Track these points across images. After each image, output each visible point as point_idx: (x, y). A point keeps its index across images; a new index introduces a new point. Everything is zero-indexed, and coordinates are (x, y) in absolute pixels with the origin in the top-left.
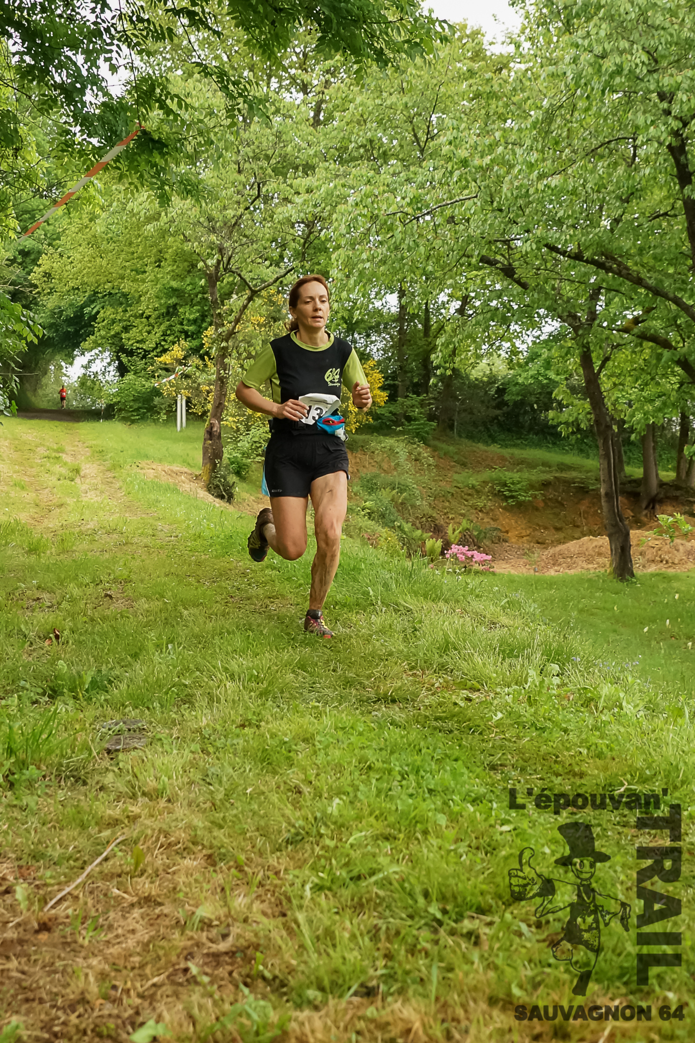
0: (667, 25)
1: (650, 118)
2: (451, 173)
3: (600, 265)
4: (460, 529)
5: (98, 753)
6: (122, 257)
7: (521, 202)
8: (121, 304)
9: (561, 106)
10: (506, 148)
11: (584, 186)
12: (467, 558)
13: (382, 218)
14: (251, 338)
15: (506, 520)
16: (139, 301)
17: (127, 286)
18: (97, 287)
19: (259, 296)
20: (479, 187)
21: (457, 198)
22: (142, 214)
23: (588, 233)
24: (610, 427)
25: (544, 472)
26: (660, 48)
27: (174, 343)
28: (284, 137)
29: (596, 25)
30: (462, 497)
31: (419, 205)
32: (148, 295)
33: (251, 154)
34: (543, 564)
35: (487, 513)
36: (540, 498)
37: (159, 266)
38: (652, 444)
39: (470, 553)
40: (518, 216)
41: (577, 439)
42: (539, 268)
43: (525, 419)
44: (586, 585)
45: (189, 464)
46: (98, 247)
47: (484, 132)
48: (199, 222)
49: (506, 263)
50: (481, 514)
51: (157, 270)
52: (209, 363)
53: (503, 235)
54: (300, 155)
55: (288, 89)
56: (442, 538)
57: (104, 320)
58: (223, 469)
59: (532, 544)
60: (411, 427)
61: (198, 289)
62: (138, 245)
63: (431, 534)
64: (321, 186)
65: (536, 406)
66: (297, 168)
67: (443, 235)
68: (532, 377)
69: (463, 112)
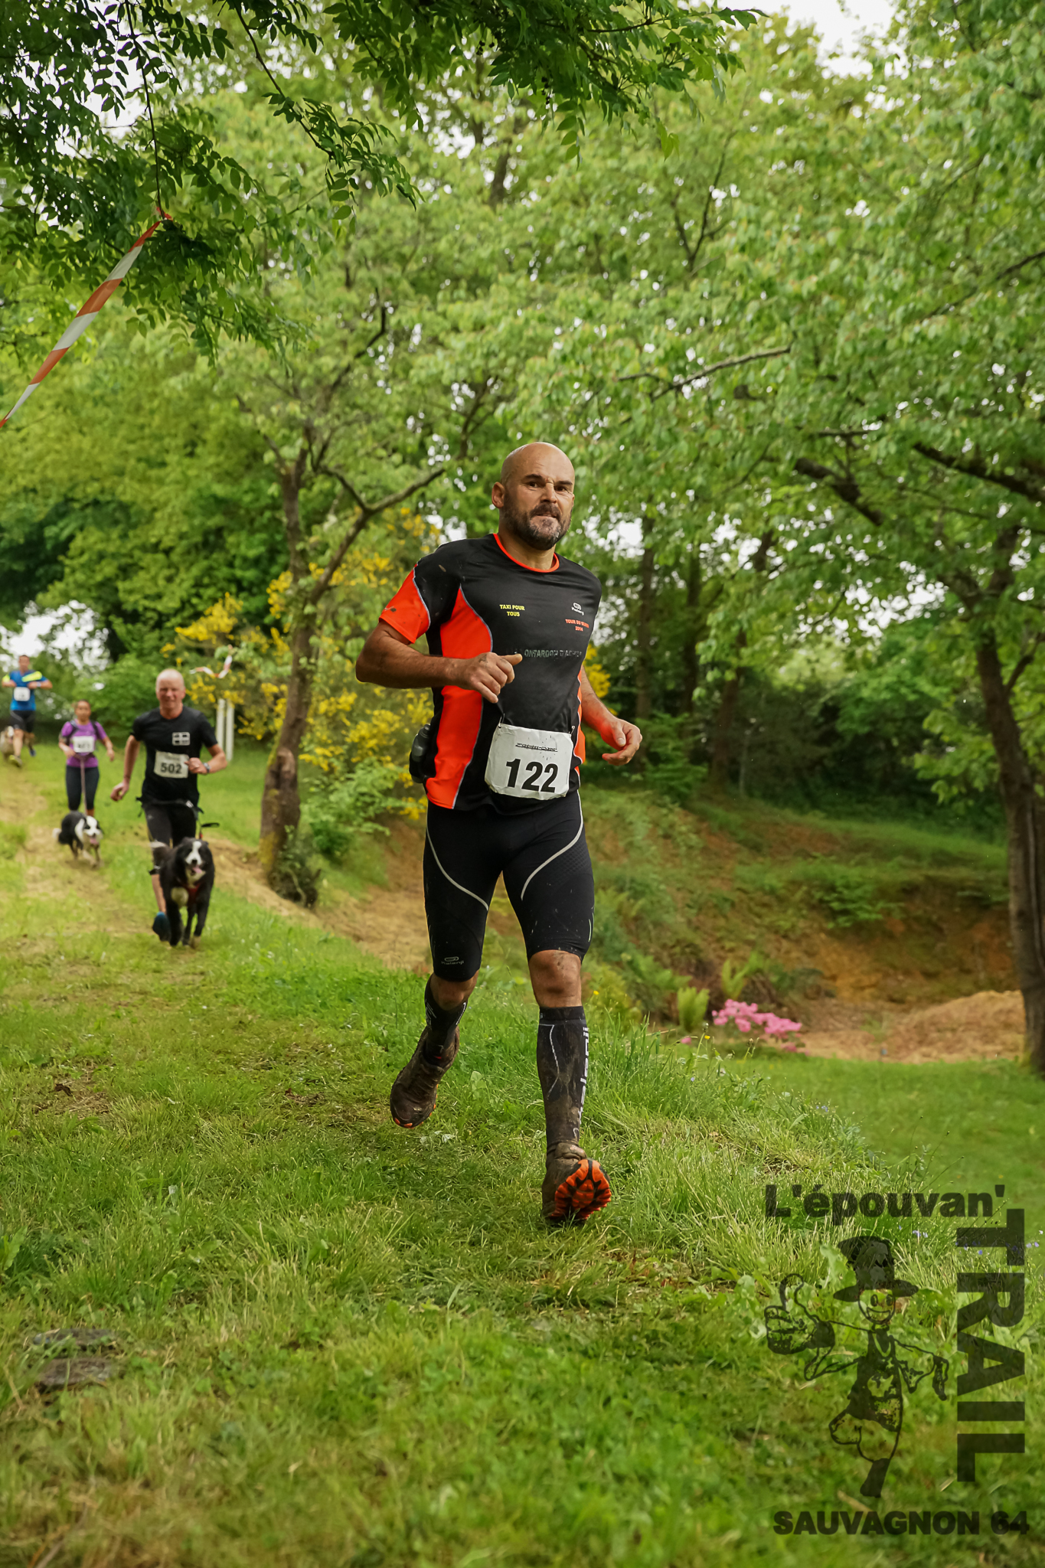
2: (743, 305)
3: (1015, 486)
4: (746, 969)
5: (22, 1393)
6: (123, 431)
7: (870, 364)
8: (116, 522)
9: (953, 186)
10: (848, 259)
11: (990, 337)
12: (755, 1026)
13: (611, 385)
14: (361, 595)
15: (833, 956)
16: (150, 520)
17: (128, 491)
18: (72, 489)
19: (379, 521)
20: (795, 334)
21: (753, 352)
22: (162, 356)
23: (994, 427)
25: (903, 867)
27: (215, 601)
28: (434, 223)
29: (1021, 35)
30: (750, 910)
31: (681, 364)
32: (169, 509)
33: (370, 253)
34: (900, 1041)
35: (797, 942)
36: (897, 916)
37: (191, 454)
40: (865, 389)
41: (967, 808)
42: (902, 487)
43: (876, 765)
44: (978, 1085)
45: (235, 833)
46: (76, 413)
47: (808, 230)
48: (268, 376)
49: (843, 474)
50: (785, 944)
51: (187, 461)
52: (280, 642)
53: (837, 422)
54: (463, 257)
55: (445, 128)
56: (710, 986)
57: (82, 553)
58: (299, 843)
59: (881, 1003)
60: (658, 775)
61: (264, 501)
62: (152, 412)
63: (688, 978)
64: (499, 319)
65: (895, 742)
66: (456, 280)
67: (725, 420)
68: (888, 687)
69: (771, 188)
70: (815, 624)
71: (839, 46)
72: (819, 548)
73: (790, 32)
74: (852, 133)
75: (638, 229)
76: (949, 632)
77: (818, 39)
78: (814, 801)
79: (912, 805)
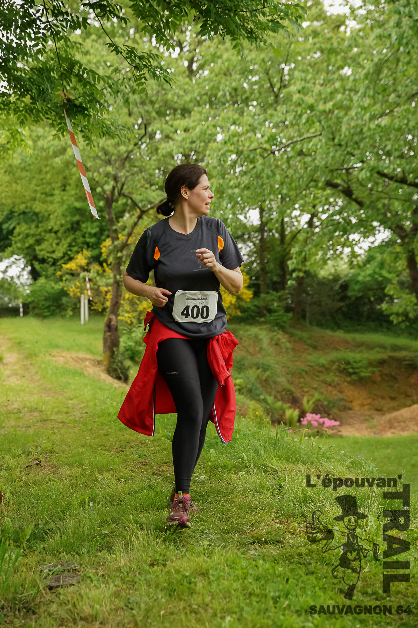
2: (300, 116)
4: (314, 400)
6: (34, 181)
7: (356, 138)
8: (33, 221)
9: (387, 61)
10: (344, 94)
11: (407, 124)
12: (320, 424)
13: (246, 153)
15: (351, 392)
16: (48, 218)
17: (38, 207)
18: (13, 207)
19: (148, 215)
20: (323, 127)
21: (305, 136)
22: (51, 149)
23: (411, 163)
25: (379, 352)
27: (78, 252)
30: (314, 374)
31: (275, 142)
32: (56, 214)
33: (138, 101)
34: (381, 428)
35: (335, 387)
36: (377, 373)
37: (64, 190)
39: (321, 420)
40: (354, 149)
41: (407, 327)
42: (371, 190)
43: (364, 309)
45: (92, 352)
46: (14, 175)
47: (327, 82)
48: (97, 156)
49: (346, 186)
50: (330, 388)
51: (62, 193)
52: (107, 269)
53: (342, 164)
54: (179, 101)
56: (299, 408)
57: (19, 234)
58: (120, 355)
59: (372, 411)
60: (271, 318)
62: (47, 173)
63: (289, 405)
64: (196, 126)
65: (372, 299)
66: (175, 110)
67: (295, 166)
68: (370, 275)
69: (310, 65)
72: (337, 217)
74: (343, 40)
76: (394, 251)
78: (338, 326)
79: (381, 325)
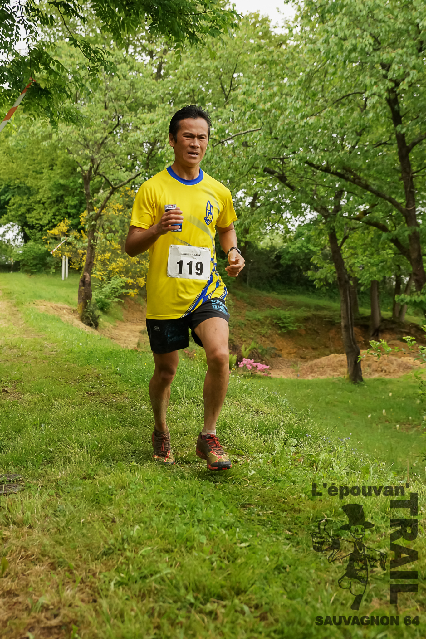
0: (386, 19)
1: (374, 80)
2: (245, 113)
3: (341, 176)
4: (250, 348)
6: (27, 162)
7: (290, 133)
8: (26, 194)
9: (318, 71)
10: (281, 97)
11: (331, 124)
12: (253, 367)
14: (112, 218)
15: (280, 343)
16: (38, 192)
17: (29, 182)
18: (10, 182)
19: (118, 191)
20: (263, 123)
21: (248, 130)
22: (40, 134)
23: (333, 155)
24: (347, 282)
25: (304, 311)
26: (381, 34)
27: (61, 221)
28: (136, 86)
29: (340, 18)
30: (251, 327)
31: (223, 134)
32: (44, 188)
33: (113, 97)
34: (304, 372)
35: (268, 338)
36: (303, 328)
37: (52, 169)
38: (377, 294)
39: (255, 364)
40: (288, 142)
41: (327, 290)
42: (302, 177)
43: (294, 276)
44: (331, 386)
45: (69, 303)
46: (11, 156)
47: (267, 87)
48: (78, 141)
49: (281, 173)
50: (264, 338)
51: (50, 171)
52: (84, 235)
53: (279, 154)
54: (146, 98)
55: (140, 54)
56: (237, 354)
57: (14, 205)
58: (91, 306)
59: (297, 359)
61: (78, 185)
62: (38, 155)
65: (301, 268)
66: (144, 106)
67: (239, 154)
68: (298, 248)
69: (254, 73)
70: (272, 226)
71: (277, 23)
73: (260, 19)
74: (282, 53)
75: (208, 88)
76: (319, 228)
77: (270, 21)
78: (273, 289)
79: (308, 289)
